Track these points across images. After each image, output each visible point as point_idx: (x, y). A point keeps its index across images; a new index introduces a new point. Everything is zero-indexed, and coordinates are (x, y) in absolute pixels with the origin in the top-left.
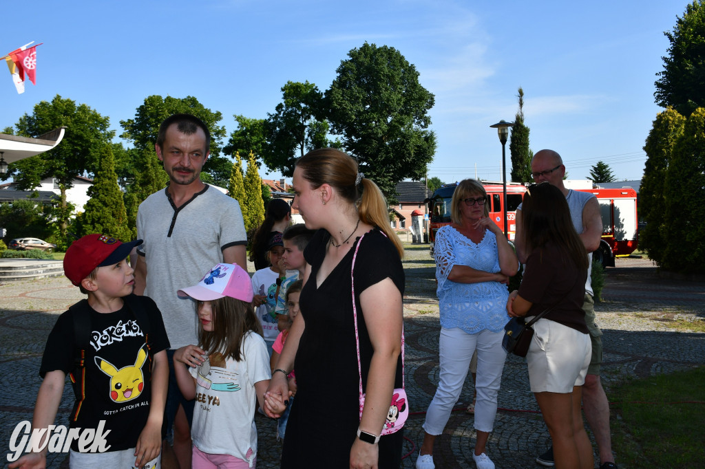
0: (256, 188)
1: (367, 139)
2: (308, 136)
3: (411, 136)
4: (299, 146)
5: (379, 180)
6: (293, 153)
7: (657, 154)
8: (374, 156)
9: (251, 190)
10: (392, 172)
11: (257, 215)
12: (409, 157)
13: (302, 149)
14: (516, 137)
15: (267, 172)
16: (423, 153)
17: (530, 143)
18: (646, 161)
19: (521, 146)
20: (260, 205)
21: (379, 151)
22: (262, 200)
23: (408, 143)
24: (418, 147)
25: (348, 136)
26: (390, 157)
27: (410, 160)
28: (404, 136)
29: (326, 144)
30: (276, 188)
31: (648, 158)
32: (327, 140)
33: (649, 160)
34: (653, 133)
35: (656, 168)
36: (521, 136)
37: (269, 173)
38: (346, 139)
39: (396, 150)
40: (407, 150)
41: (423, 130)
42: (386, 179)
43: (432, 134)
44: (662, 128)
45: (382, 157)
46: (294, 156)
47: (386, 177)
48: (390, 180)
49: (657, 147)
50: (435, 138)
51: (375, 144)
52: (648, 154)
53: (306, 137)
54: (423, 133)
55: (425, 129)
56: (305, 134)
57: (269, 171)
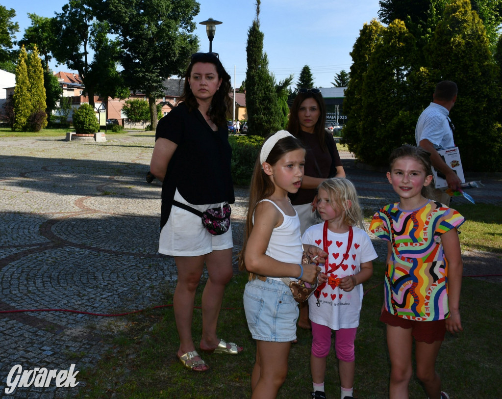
0: (39, 78)
1: (139, 39)
2: (91, 34)
3: (176, 39)
4: (83, 43)
5: (147, 75)
6: (78, 49)
7: (360, 60)
8: (144, 55)
9: (34, 79)
10: (159, 69)
11: (38, 101)
12: (174, 57)
13: (85, 45)
14: (251, 40)
15: (57, 65)
16: (186, 53)
17: (263, 46)
18: (351, 65)
19: (255, 49)
20: (42, 93)
21: (148, 50)
22: (44, 88)
23: (173, 44)
24: (183, 48)
25: (124, 35)
26: (158, 56)
27: (175, 59)
28: (170, 38)
29: (107, 42)
30: (75, 80)
31: (353, 62)
32: (108, 39)
33: (353, 64)
34: (359, 40)
35: (359, 71)
36: (256, 40)
37: (58, 65)
38: (121, 38)
39: (163, 49)
40: (172, 50)
41: (189, 34)
42: (154, 75)
43: (196, 38)
44: (366, 36)
45: (150, 56)
46: (79, 52)
47: (154, 73)
48: (158, 76)
49: (361, 53)
50: (198, 42)
51: (145, 43)
52: (354, 59)
53: (89, 35)
54: (188, 37)
55: (191, 33)
56: (88, 33)
57: (58, 64)
